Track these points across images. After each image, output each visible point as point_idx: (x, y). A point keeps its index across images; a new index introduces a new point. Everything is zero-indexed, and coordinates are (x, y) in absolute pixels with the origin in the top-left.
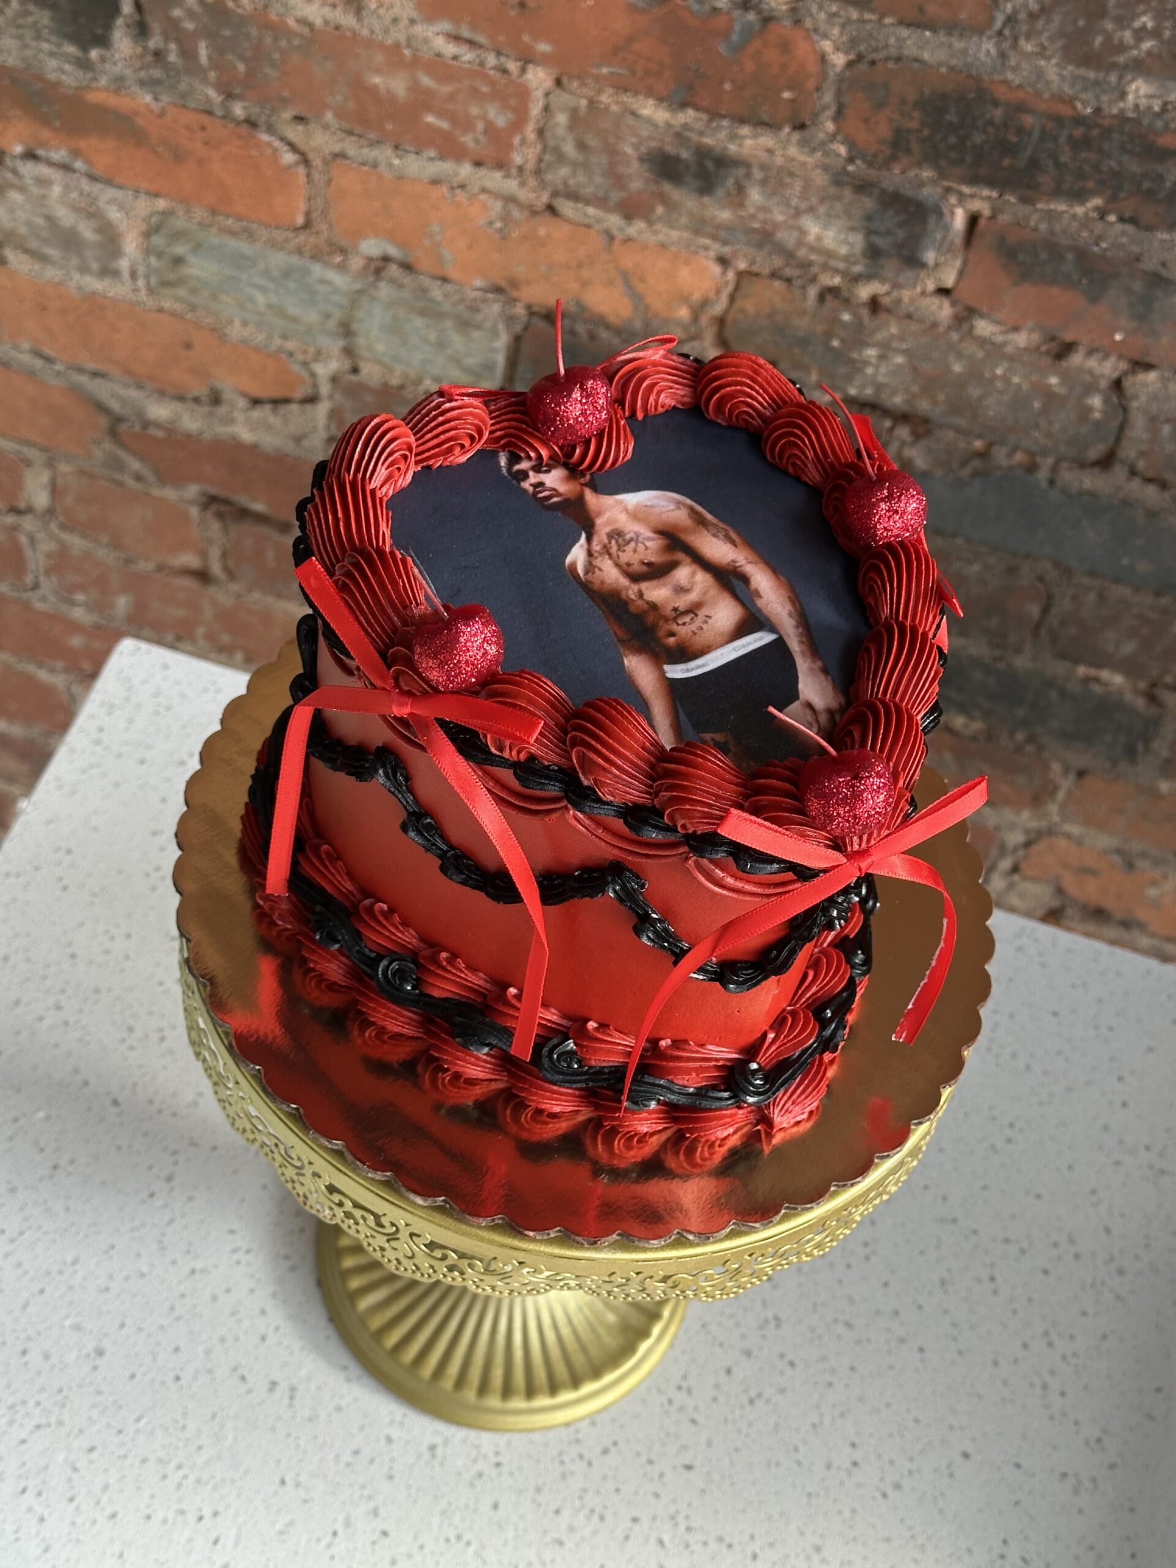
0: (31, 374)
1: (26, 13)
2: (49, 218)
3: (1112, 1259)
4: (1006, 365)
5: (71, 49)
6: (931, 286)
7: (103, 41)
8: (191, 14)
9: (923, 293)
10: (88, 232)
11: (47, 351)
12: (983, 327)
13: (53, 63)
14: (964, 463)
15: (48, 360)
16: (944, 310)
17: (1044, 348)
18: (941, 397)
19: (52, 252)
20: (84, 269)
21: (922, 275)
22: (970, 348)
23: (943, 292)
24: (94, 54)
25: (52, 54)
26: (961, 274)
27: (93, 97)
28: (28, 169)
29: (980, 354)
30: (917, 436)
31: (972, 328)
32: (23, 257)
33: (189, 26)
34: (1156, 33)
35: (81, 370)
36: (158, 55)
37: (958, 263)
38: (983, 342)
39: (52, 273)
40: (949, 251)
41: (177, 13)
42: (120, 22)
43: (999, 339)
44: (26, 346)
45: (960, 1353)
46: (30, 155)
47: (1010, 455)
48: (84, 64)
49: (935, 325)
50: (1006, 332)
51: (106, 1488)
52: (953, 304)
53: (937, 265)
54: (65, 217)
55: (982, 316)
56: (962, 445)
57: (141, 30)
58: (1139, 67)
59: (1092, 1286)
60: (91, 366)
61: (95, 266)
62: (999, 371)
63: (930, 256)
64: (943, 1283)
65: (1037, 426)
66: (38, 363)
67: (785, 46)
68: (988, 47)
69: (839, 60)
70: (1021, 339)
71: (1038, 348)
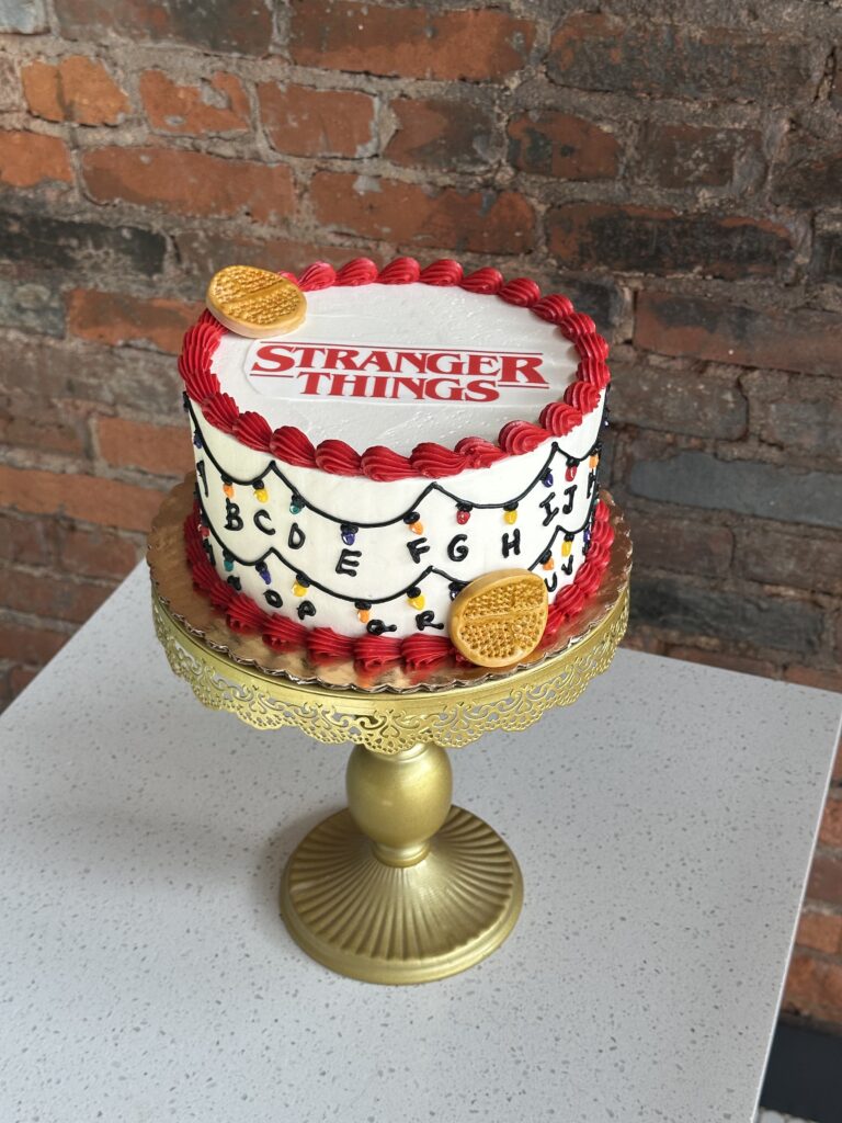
0: (135, 484)
1: (119, 259)
2: (139, 382)
3: (729, 823)
4: (672, 381)
5: (143, 277)
6: (621, 340)
7: (159, 269)
8: (203, 245)
9: (617, 344)
10: (161, 388)
11: (145, 469)
12: (654, 360)
13: (134, 287)
14: (663, 451)
15: (144, 473)
16: (630, 354)
17: (693, 369)
18: (641, 409)
19: (142, 403)
20: (160, 411)
21: (614, 332)
22: (650, 374)
23: (628, 342)
24: (155, 277)
25: (134, 282)
26: (635, 328)
27: (157, 303)
28: (126, 353)
29: (656, 376)
30: (633, 439)
31: (648, 361)
32: (128, 410)
33: (202, 251)
34: (706, 159)
35: (162, 477)
36: (188, 272)
37: (632, 322)
38: (657, 369)
39: (144, 417)
40: (625, 314)
41: (195, 245)
42: (166, 256)
43: (664, 365)
44: (132, 467)
45: (624, 869)
46: (127, 346)
47: (688, 441)
48: (151, 285)
49: (627, 363)
50: (668, 361)
51: (81, 934)
52: (636, 349)
53: (621, 325)
54: (147, 378)
55: (653, 353)
56: (659, 439)
57: (178, 258)
58: (702, 182)
59: (715, 836)
60: (167, 473)
61: (165, 408)
62: (669, 386)
63: (616, 320)
64: (616, 835)
65: (699, 419)
66: (138, 476)
67: (511, 205)
68: (619, 186)
69: (542, 208)
70: (678, 365)
71: (689, 369)
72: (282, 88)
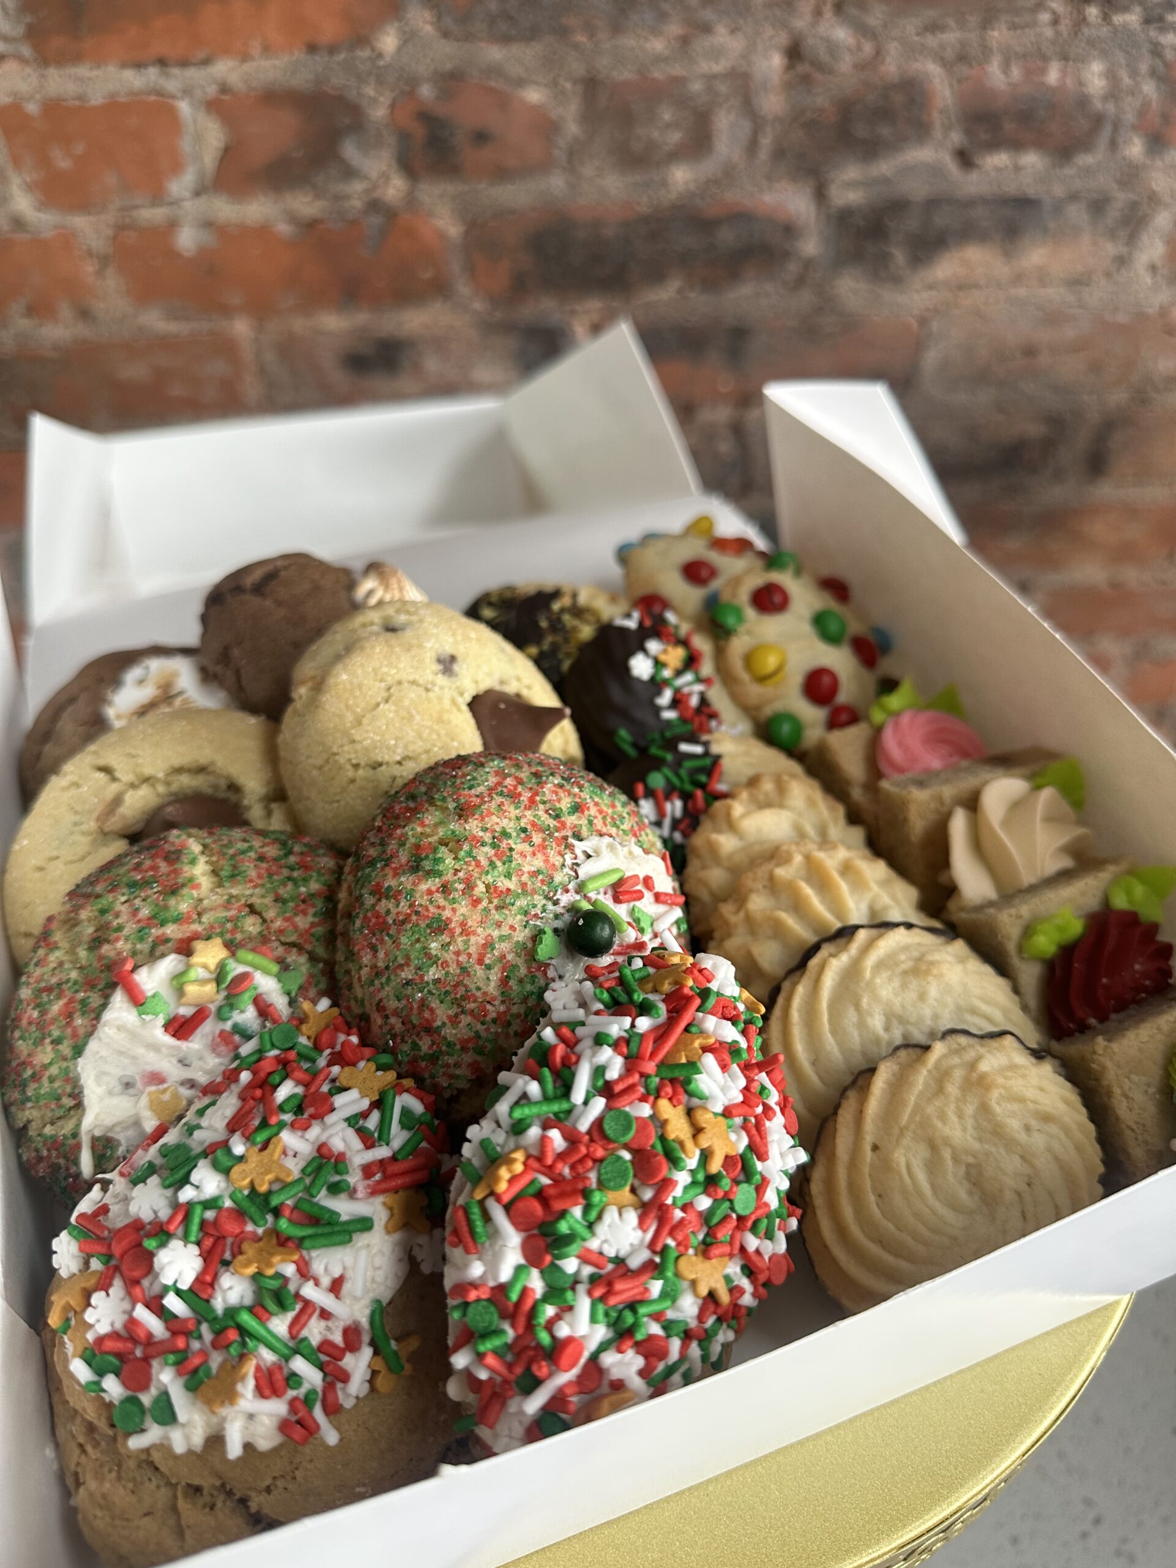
67: (411, 233)
69: (456, 232)
72: (32, 108)
